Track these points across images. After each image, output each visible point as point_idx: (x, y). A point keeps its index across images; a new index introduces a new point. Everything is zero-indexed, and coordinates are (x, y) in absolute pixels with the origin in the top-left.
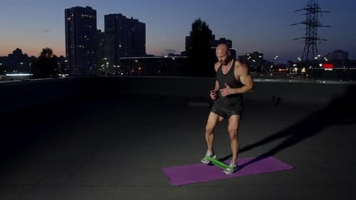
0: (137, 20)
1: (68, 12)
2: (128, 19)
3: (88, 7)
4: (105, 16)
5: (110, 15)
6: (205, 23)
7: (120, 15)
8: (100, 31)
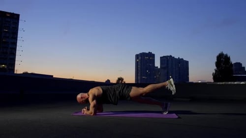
0: (182, 59)
1: (137, 56)
2: (176, 59)
3: (149, 52)
4: (161, 57)
5: (164, 56)
6: (226, 55)
7: (171, 56)
8: (157, 67)
